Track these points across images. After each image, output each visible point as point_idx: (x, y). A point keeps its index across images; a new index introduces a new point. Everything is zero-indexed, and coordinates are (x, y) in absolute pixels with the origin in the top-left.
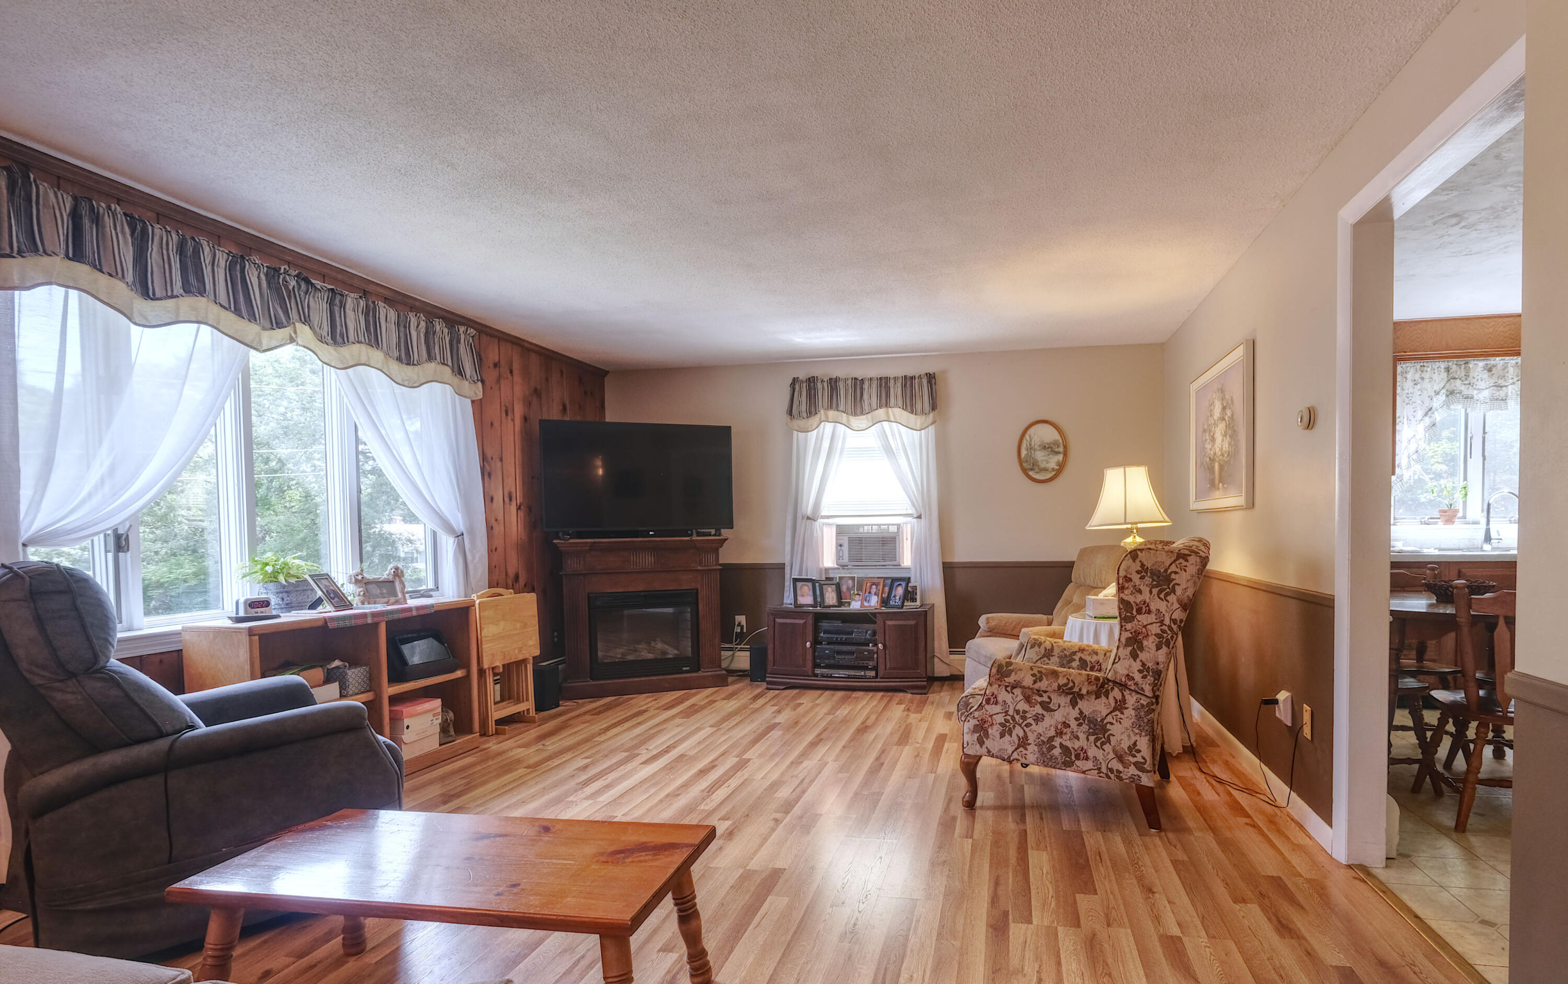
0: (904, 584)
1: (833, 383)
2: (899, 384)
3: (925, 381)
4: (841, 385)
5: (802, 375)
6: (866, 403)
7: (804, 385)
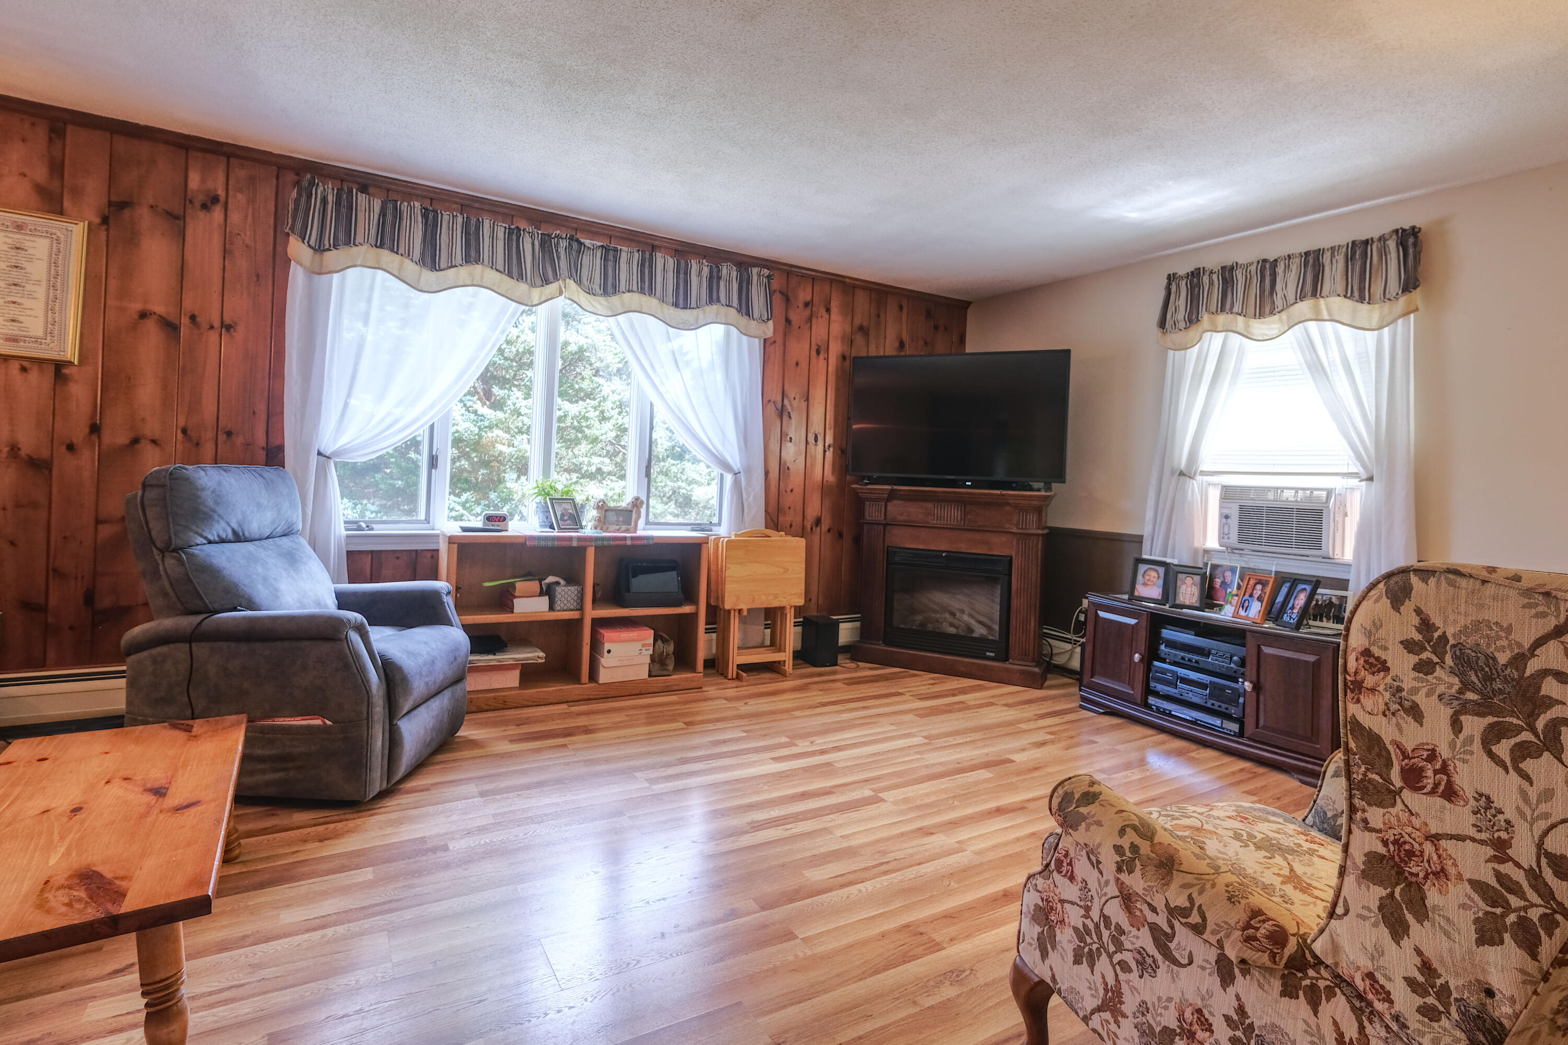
0: (1309, 588)
1: (1227, 274)
2: (1340, 258)
3: (1392, 244)
4: (1239, 276)
5: (1183, 269)
6: (1279, 296)
7: (1184, 282)
